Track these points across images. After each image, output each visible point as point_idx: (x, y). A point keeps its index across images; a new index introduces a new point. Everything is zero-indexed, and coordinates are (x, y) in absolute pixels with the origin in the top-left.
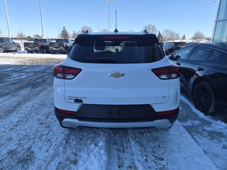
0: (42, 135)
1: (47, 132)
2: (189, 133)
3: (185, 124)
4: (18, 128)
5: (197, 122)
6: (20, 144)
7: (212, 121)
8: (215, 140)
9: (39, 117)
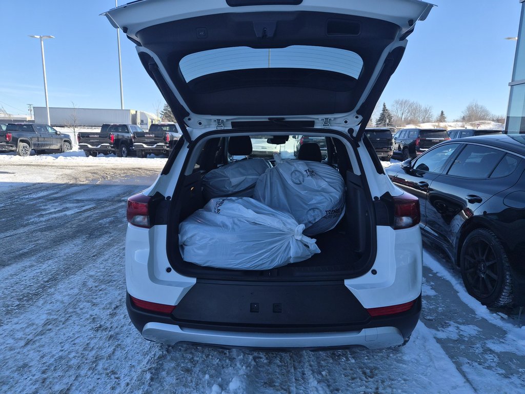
0: (97, 359)
1: (111, 350)
2: (451, 357)
3: (442, 335)
4: (45, 339)
5: (470, 330)
6: (44, 380)
7: (507, 326)
8: (515, 379)
9: (96, 311)
